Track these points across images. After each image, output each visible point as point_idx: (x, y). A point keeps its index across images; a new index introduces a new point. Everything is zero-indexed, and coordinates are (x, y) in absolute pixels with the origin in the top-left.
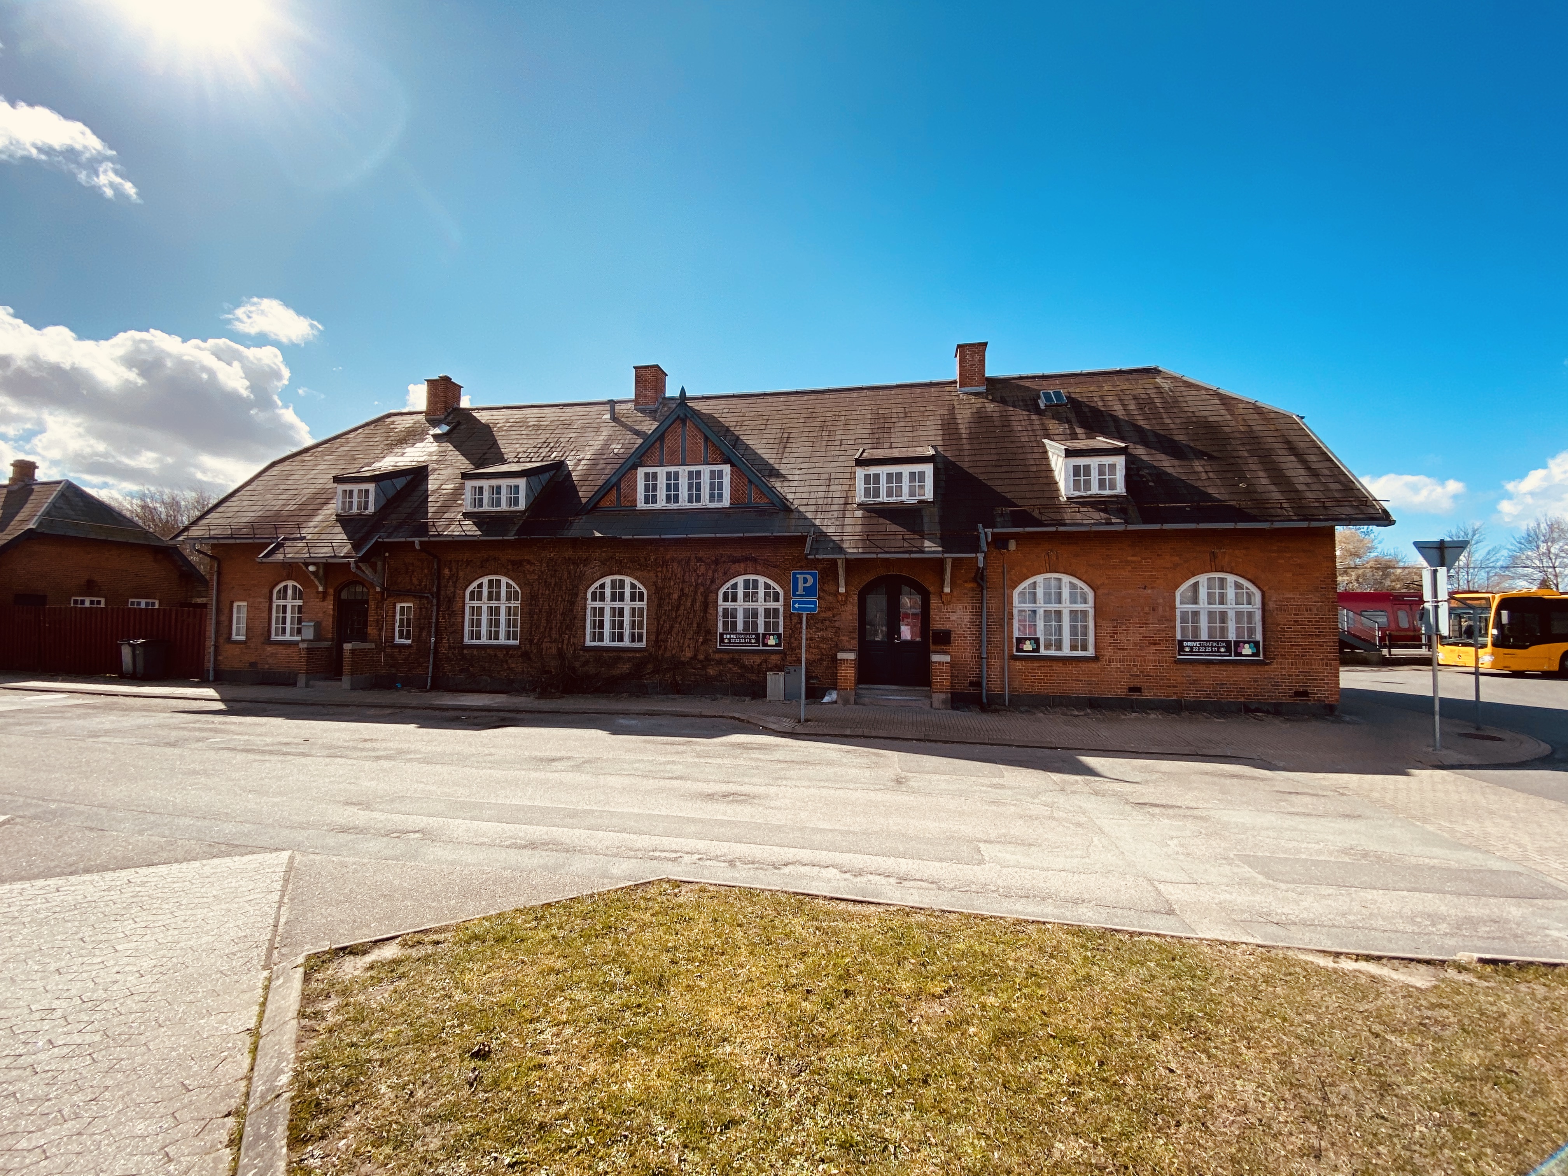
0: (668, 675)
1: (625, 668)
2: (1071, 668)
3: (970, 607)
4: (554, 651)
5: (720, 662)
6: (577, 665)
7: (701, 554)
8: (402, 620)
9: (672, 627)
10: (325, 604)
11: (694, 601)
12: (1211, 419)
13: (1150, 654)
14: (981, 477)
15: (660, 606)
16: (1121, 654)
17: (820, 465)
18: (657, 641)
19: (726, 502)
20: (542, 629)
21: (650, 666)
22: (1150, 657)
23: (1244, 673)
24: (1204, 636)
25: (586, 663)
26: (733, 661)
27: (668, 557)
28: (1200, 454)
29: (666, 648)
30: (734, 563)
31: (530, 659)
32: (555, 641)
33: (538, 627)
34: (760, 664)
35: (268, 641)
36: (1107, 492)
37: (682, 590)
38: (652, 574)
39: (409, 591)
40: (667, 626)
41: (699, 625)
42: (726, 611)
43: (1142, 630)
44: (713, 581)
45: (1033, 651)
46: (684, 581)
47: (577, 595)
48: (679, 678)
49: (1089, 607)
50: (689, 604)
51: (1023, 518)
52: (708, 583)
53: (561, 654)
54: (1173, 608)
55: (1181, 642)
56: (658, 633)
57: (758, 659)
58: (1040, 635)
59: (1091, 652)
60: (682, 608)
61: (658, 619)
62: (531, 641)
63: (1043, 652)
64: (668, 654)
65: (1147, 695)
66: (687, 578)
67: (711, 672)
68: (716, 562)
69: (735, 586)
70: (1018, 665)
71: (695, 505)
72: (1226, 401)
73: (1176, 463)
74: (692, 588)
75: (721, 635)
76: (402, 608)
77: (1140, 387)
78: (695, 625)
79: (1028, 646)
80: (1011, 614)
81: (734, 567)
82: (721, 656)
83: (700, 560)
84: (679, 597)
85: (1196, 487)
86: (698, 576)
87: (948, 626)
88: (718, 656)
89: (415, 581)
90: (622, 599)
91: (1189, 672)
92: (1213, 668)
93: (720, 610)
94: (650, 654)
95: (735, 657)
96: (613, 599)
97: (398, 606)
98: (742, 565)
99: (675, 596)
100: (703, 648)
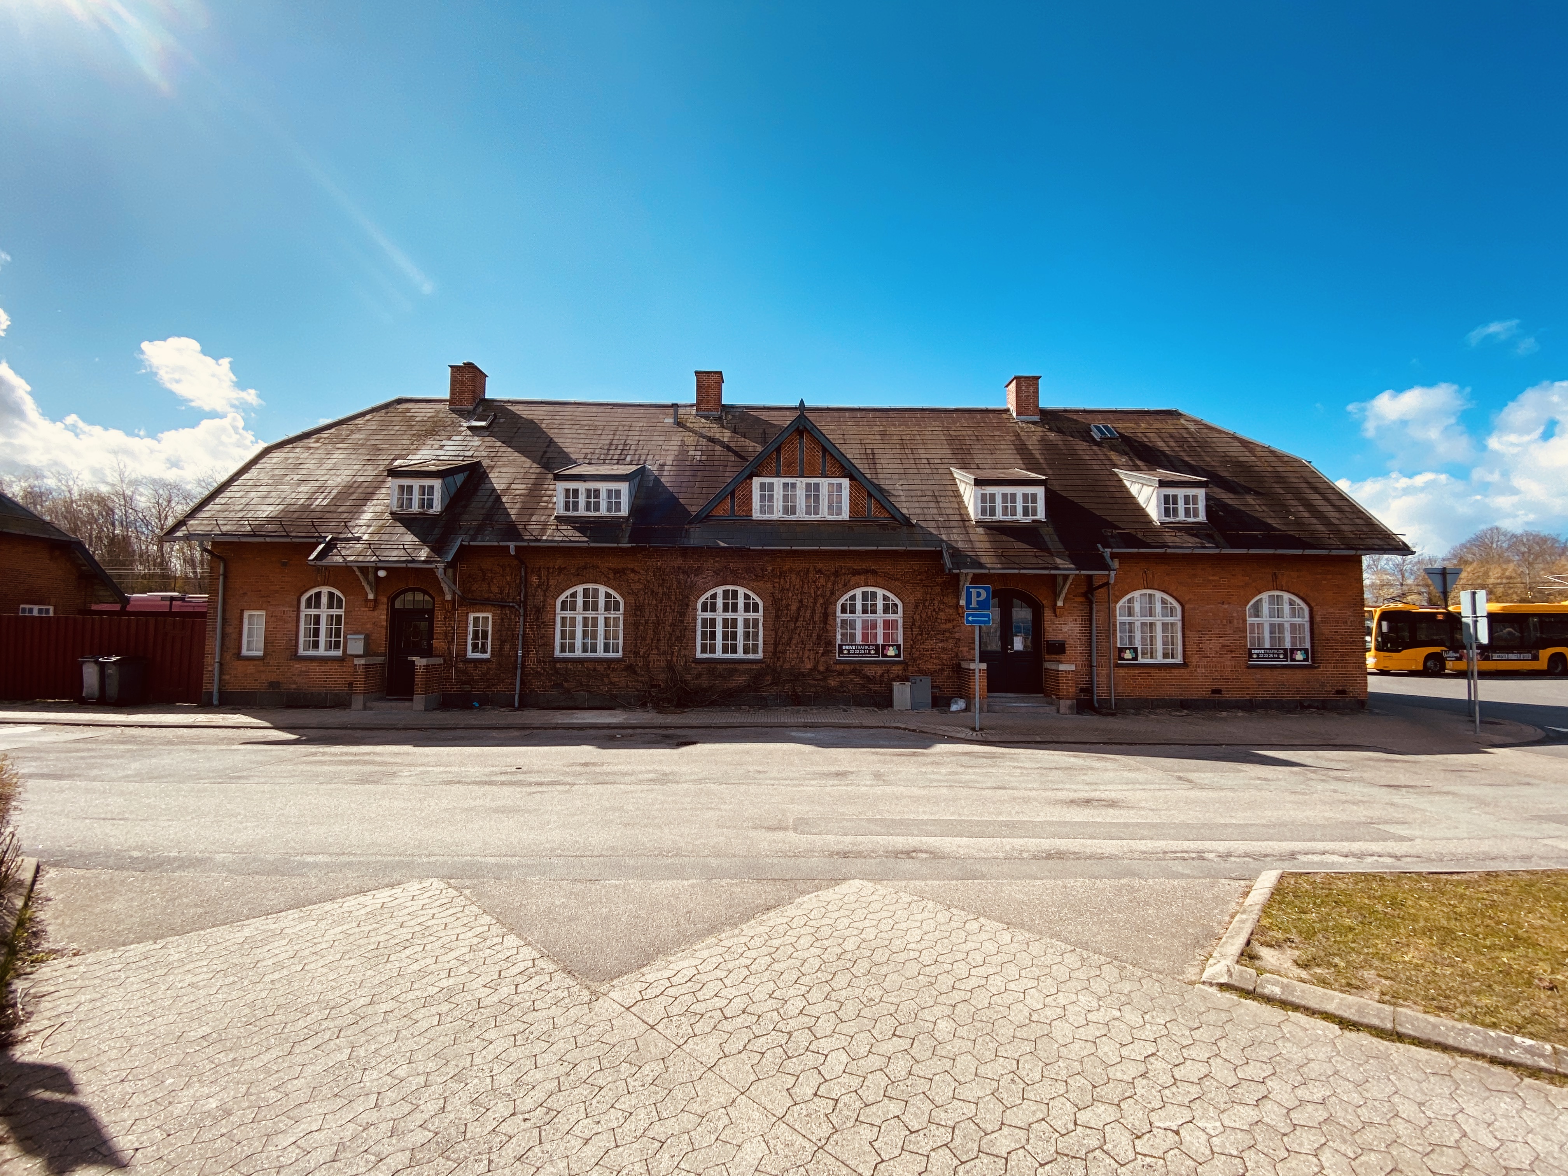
0: (787, 686)
1: (741, 680)
2: (1163, 674)
3: (1079, 619)
4: (663, 664)
5: (841, 673)
6: (688, 677)
7: (820, 566)
8: (476, 633)
9: (791, 639)
10: (376, 613)
11: (813, 612)
12: (1241, 459)
13: (1228, 661)
14: (1076, 500)
15: (777, 617)
16: (1206, 660)
17: (919, 482)
18: (775, 653)
19: (845, 515)
20: (648, 641)
21: (769, 678)
22: (1228, 663)
23: (1299, 675)
24: (1267, 645)
25: (699, 676)
26: (853, 671)
27: (785, 568)
28: (1248, 490)
29: (785, 659)
30: (854, 575)
31: (635, 672)
32: (664, 653)
33: (644, 639)
34: (882, 675)
35: (295, 657)
36: (1191, 519)
37: (801, 601)
38: (769, 585)
39: (488, 599)
40: (786, 637)
41: (819, 637)
42: (844, 622)
43: (1221, 640)
44: (832, 593)
45: (1133, 659)
46: (802, 593)
47: (688, 605)
48: (799, 689)
49: (1177, 618)
50: (808, 615)
51: (1130, 540)
52: (828, 594)
53: (670, 667)
54: (1245, 621)
55: (1250, 650)
56: (776, 645)
57: (879, 670)
58: (1138, 644)
59: (1179, 660)
60: (801, 619)
61: (776, 631)
62: (636, 654)
63: (1141, 660)
64: (787, 666)
65: (1226, 696)
66: (806, 590)
67: (833, 683)
68: (836, 574)
69: (853, 598)
70: (1122, 672)
71: (813, 517)
72: (1244, 443)
73: (1232, 496)
74: (811, 600)
75: (840, 646)
76: (476, 619)
77: (1169, 426)
78: (814, 636)
79: (1128, 655)
80: (1115, 625)
81: (854, 580)
82: (842, 667)
83: (819, 571)
84: (799, 609)
85: (1257, 518)
86: (818, 588)
87: (1060, 637)
88: (839, 667)
89: (495, 589)
90: (735, 609)
91: (1258, 676)
92: (1276, 672)
93: (839, 621)
94: (768, 666)
95: (856, 668)
96: (726, 609)
97: (471, 616)
98: (862, 577)
99: (794, 608)
100: (823, 659)
